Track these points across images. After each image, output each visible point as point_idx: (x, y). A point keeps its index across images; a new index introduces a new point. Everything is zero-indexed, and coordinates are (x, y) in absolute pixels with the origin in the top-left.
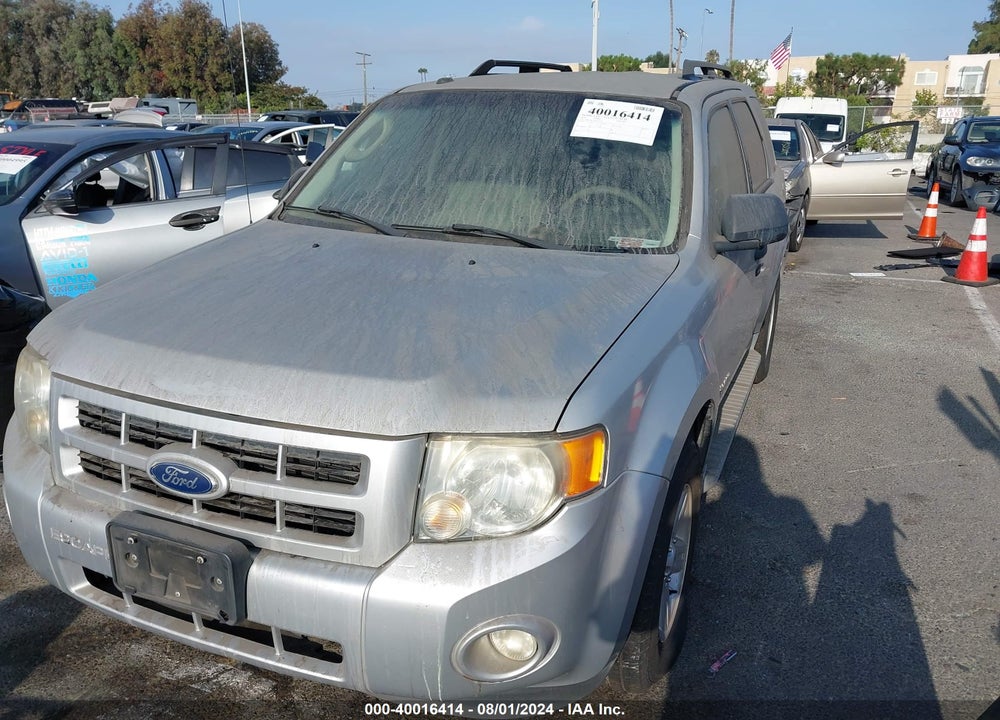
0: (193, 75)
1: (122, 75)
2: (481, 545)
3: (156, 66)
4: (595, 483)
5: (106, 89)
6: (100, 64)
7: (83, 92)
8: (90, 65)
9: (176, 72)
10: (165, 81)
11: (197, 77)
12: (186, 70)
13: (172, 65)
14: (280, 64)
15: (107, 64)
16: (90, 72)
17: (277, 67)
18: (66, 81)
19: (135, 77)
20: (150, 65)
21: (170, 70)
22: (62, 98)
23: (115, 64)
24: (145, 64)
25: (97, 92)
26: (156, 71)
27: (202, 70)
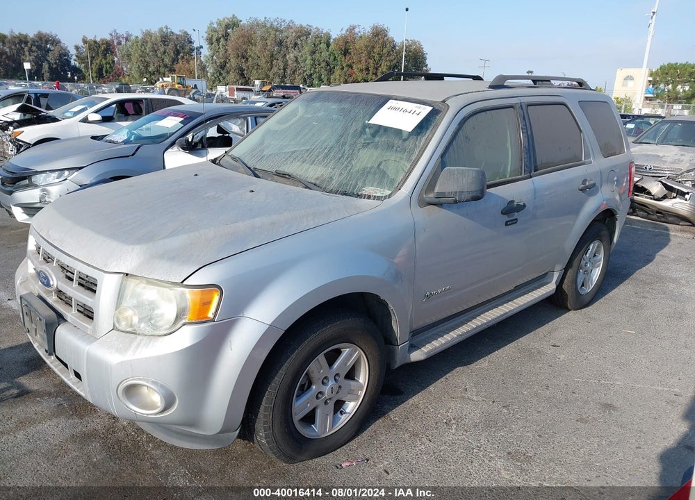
0: (371, 72)
1: (331, 71)
2: (140, 338)
3: (350, 66)
4: (209, 318)
5: (321, 80)
6: (319, 65)
7: (308, 81)
8: (313, 65)
9: (361, 70)
10: (354, 76)
11: (373, 74)
12: (367, 69)
13: (360, 66)
14: (426, 66)
15: (323, 64)
16: (313, 69)
17: (424, 68)
18: (300, 74)
19: (338, 72)
20: (347, 66)
21: (358, 69)
22: (295, 84)
23: (328, 65)
24: (344, 65)
25: (316, 82)
26: (350, 69)
27: (377, 69)
